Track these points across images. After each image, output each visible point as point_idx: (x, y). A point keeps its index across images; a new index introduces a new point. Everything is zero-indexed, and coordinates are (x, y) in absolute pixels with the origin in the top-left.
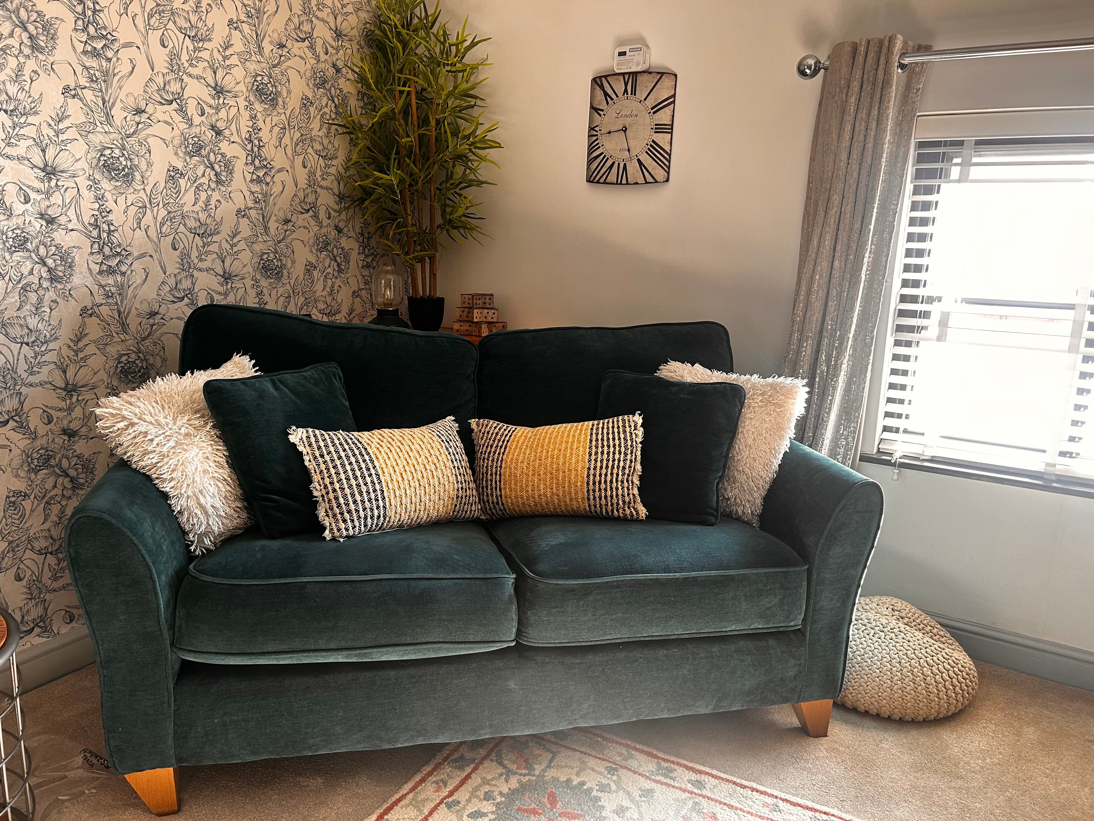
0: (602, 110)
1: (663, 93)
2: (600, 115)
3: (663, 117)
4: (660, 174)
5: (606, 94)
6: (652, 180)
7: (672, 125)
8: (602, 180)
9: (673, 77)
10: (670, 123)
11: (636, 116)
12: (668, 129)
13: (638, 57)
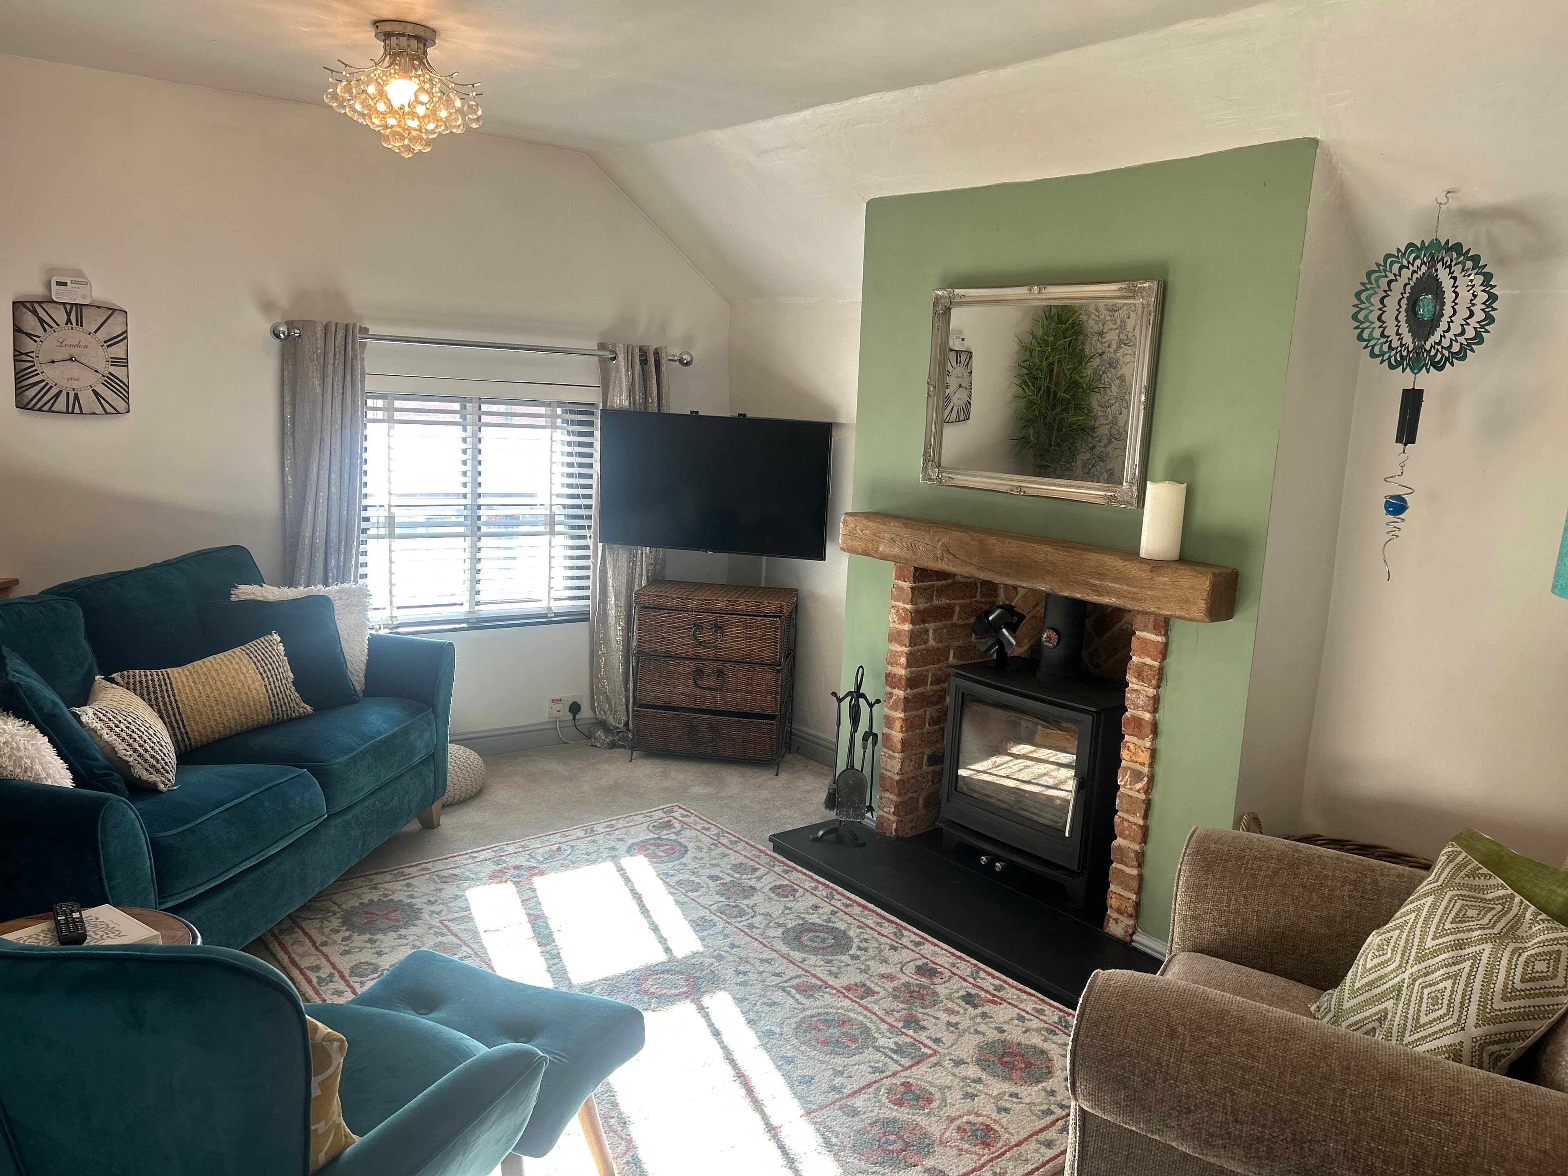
0: (39, 337)
1: (114, 328)
2: (36, 341)
3: (117, 351)
4: (120, 405)
5: (41, 321)
6: (113, 411)
7: (127, 359)
8: (46, 408)
9: (124, 314)
10: (125, 357)
11: (86, 347)
12: (123, 362)
13: (82, 290)
